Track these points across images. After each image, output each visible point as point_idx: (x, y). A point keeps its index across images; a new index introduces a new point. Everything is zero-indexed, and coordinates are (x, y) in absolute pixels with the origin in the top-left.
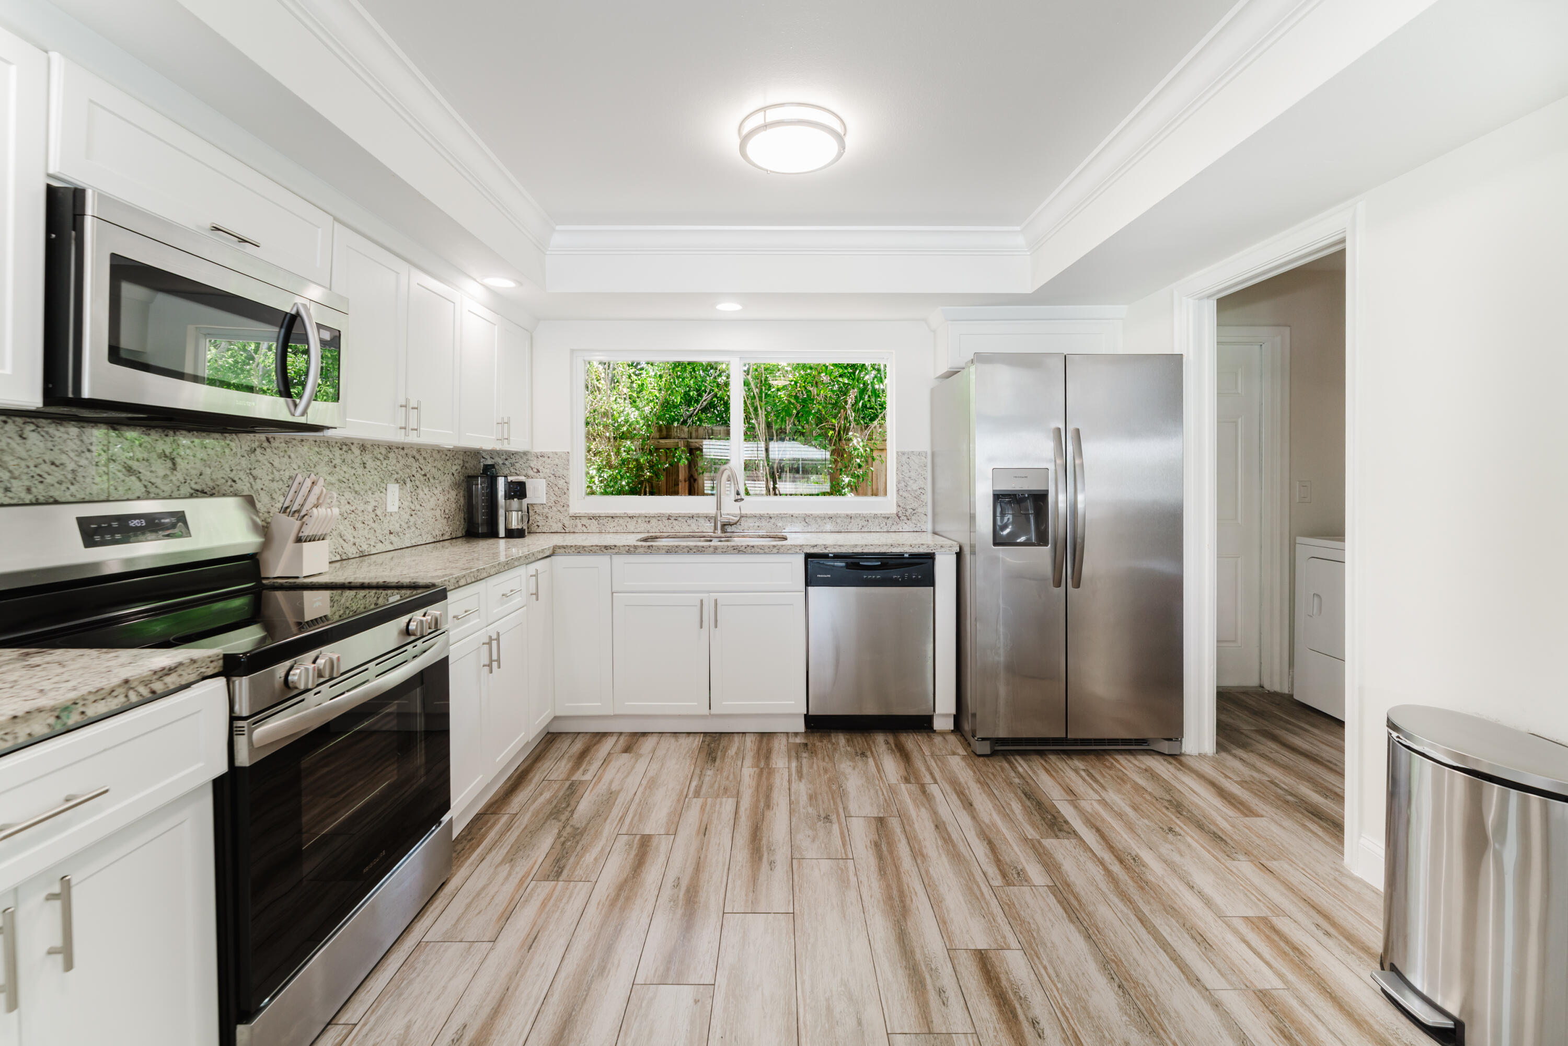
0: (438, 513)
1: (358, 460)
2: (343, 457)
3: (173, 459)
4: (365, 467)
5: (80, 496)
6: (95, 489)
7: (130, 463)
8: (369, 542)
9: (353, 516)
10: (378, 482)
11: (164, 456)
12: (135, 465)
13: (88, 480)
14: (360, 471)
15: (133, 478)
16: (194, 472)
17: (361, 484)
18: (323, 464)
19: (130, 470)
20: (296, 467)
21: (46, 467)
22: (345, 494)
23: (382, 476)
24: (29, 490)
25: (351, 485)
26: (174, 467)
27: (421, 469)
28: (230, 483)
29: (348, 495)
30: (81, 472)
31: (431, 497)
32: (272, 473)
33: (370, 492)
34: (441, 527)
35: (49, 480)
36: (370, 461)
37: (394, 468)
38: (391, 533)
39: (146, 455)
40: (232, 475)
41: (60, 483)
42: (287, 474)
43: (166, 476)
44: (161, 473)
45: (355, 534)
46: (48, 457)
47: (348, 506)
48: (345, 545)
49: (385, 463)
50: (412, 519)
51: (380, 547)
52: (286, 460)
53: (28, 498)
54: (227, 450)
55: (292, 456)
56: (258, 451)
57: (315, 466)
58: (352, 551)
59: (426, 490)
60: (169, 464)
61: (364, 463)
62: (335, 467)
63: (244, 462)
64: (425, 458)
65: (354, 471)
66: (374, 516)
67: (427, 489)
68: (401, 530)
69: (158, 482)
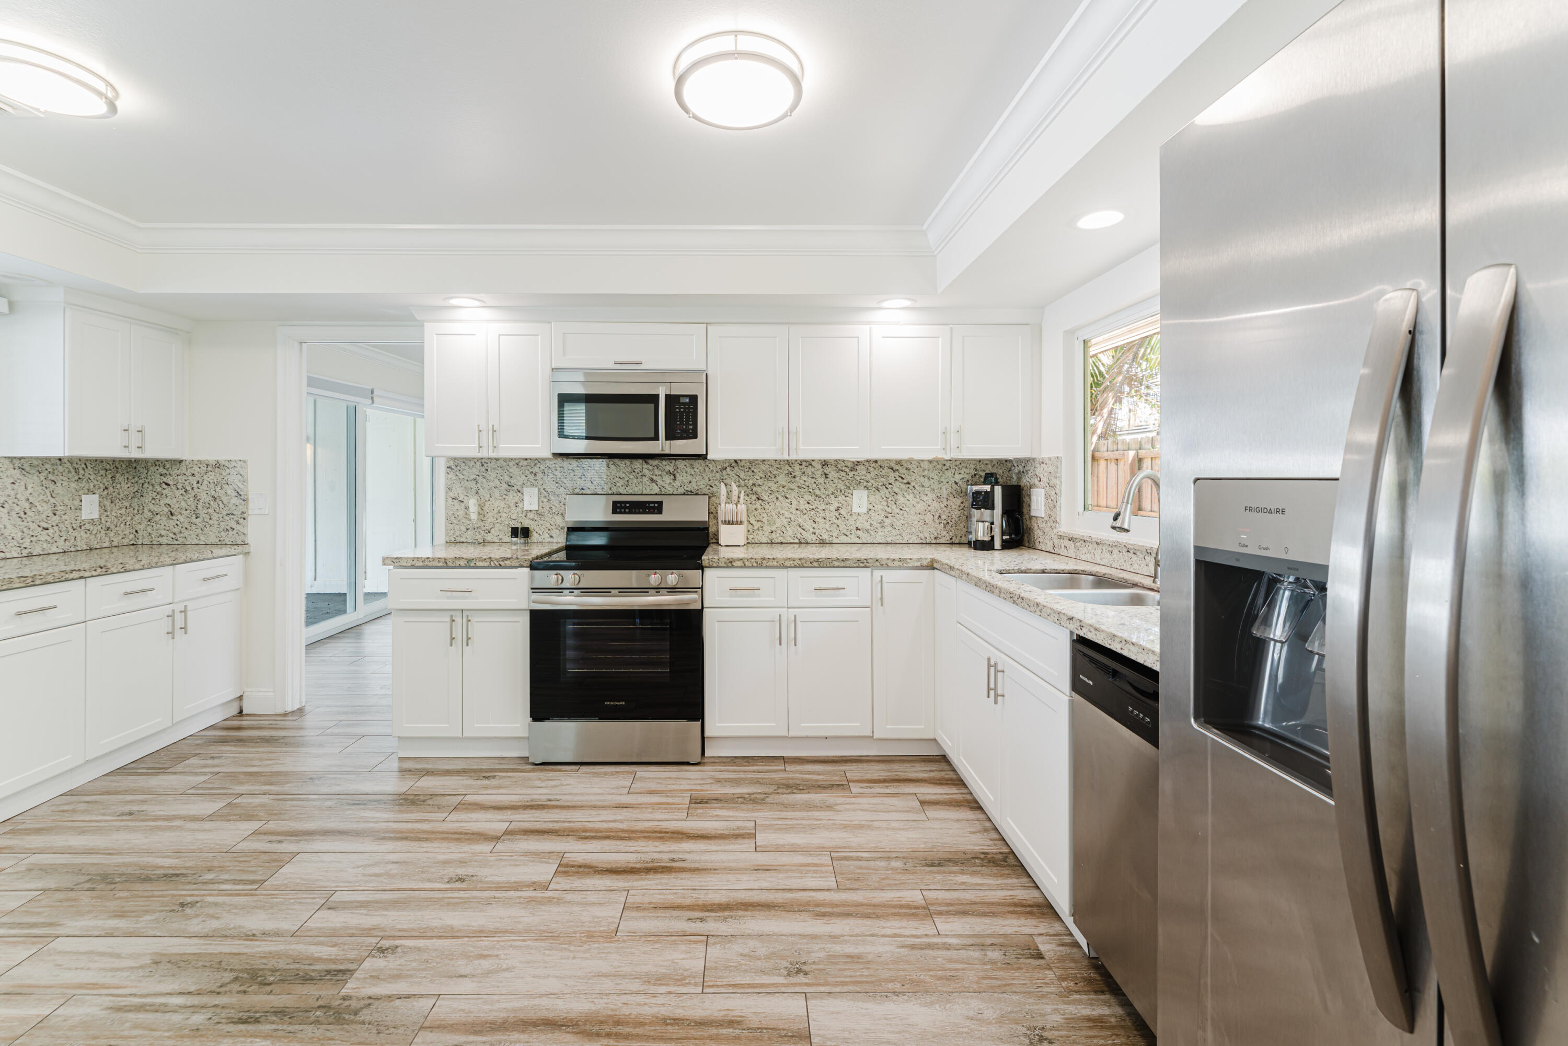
0: (929, 518)
1: (820, 472)
2: (803, 471)
3: (674, 475)
4: (827, 478)
5: (630, 492)
6: (636, 489)
7: (652, 477)
8: (830, 533)
9: (813, 512)
10: (842, 488)
11: (669, 473)
12: (655, 478)
13: (634, 485)
14: (821, 480)
15: (654, 484)
16: (686, 481)
17: (822, 490)
18: (783, 476)
19: (652, 480)
20: (759, 478)
21: (617, 479)
22: (804, 497)
23: (847, 484)
24: (611, 489)
25: (811, 490)
26: (675, 479)
27: (902, 478)
28: (708, 487)
29: (807, 497)
30: (630, 481)
31: (918, 503)
32: (739, 482)
33: (833, 497)
34: (932, 529)
35: (618, 484)
36: (833, 473)
37: (864, 477)
38: (857, 529)
39: (660, 473)
40: (710, 483)
41: (622, 486)
42: (751, 482)
43: (670, 483)
44: (668, 481)
45: (814, 525)
46: (618, 475)
47: (807, 505)
48: (804, 533)
49: (851, 474)
50: (886, 520)
51: (843, 539)
52: (750, 473)
53: (610, 492)
54: (707, 469)
55: (755, 470)
56: (728, 469)
57: (775, 477)
58: (810, 538)
59: (910, 497)
60: (672, 477)
61: (826, 474)
62: (794, 477)
63: (718, 475)
64: (907, 469)
65: (814, 480)
66: (837, 515)
67: (912, 495)
68: (872, 528)
69: (666, 486)
